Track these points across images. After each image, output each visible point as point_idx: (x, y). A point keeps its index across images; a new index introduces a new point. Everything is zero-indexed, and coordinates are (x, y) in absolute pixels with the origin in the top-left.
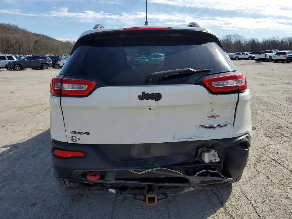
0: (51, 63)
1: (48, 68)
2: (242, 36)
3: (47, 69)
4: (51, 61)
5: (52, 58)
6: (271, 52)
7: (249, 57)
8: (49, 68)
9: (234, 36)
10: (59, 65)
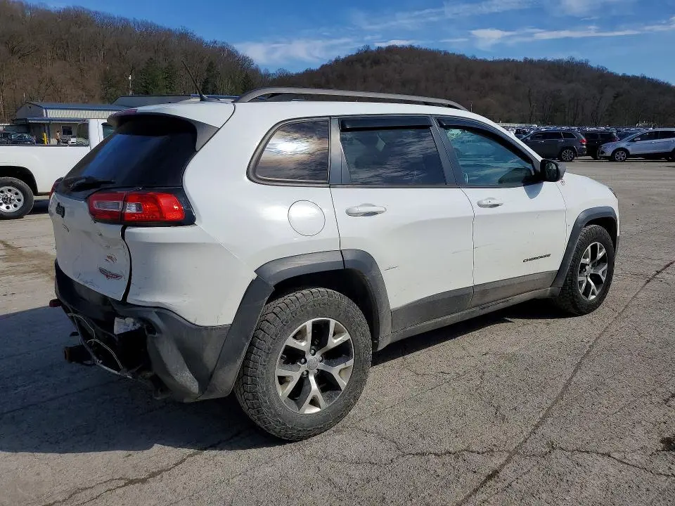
0: (585, 147)
1: (573, 159)
3: (571, 161)
4: (584, 143)
5: (587, 135)
8: (575, 158)
10: (603, 152)
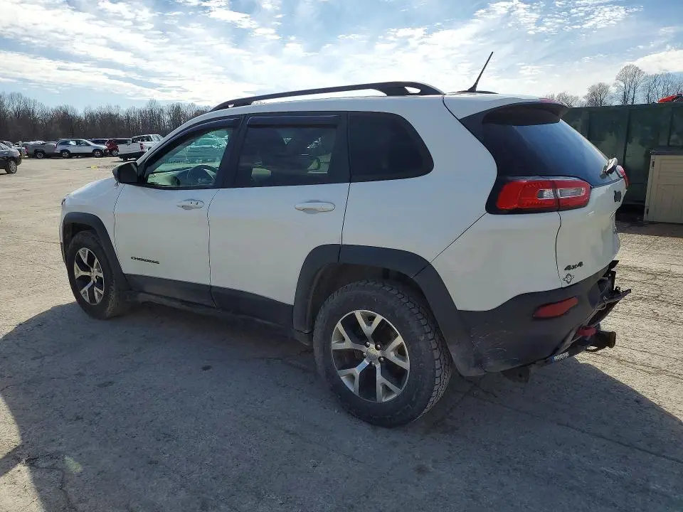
2: (32, 99)
6: (148, 139)
7: (95, 151)
9: (12, 97)
